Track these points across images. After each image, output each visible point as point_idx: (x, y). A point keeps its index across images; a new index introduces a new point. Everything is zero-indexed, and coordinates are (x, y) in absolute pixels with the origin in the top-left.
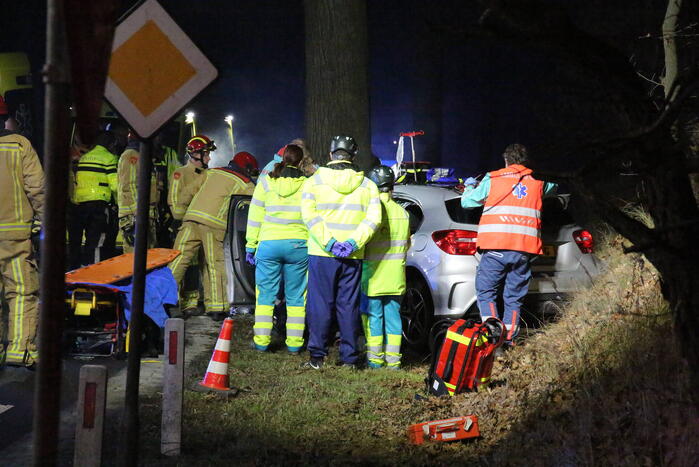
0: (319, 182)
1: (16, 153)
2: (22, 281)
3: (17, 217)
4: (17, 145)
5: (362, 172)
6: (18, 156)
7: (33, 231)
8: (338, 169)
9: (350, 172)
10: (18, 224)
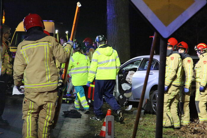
0: (99, 54)
1: (46, 46)
2: (50, 115)
3: (47, 79)
4: (47, 42)
5: (111, 47)
6: (48, 48)
7: (58, 85)
8: (104, 47)
9: (108, 48)
10: (48, 83)
